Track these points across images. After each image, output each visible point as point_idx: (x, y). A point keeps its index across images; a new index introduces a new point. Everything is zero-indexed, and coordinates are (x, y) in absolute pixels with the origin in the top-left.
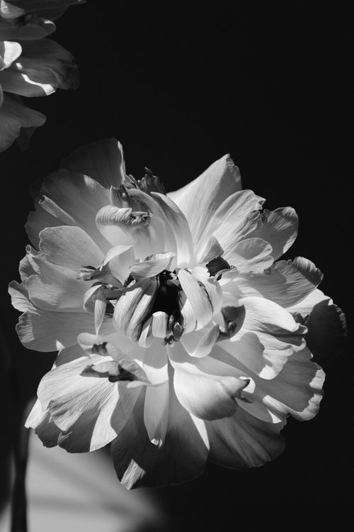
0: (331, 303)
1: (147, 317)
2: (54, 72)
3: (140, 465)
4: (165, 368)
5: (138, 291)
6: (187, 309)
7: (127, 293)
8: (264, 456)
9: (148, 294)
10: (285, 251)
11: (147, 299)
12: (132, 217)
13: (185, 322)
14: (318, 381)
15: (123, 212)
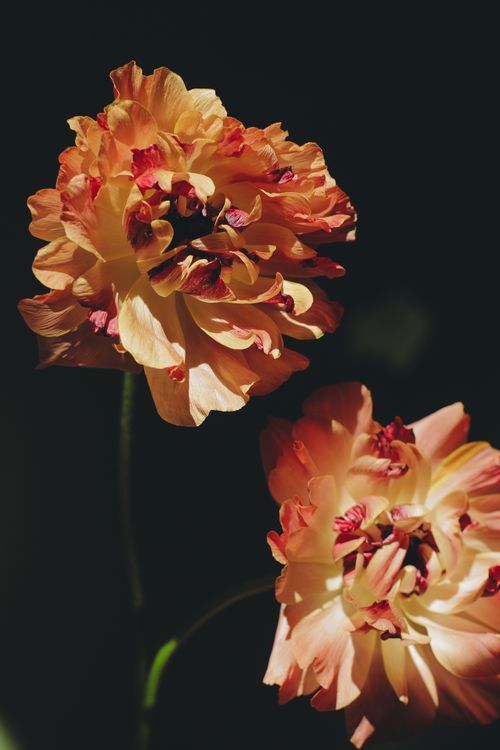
1: (399, 574)
2: (325, 316)
3: (372, 722)
5: (395, 545)
6: (434, 563)
7: (384, 547)
9: (404, 548)
11: (402, 553)
12: (390, 468)
13: (429, 576)
15: (381, 463)
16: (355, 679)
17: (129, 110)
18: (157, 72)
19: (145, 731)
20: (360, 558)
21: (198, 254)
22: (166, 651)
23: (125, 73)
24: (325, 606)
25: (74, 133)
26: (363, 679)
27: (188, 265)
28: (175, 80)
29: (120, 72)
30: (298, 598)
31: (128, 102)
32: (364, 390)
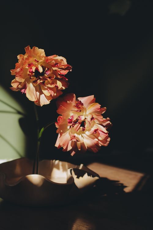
0: (111, 123)
1: (79, 128)
2: (65, 85)
3: (75, 152)
4: (81, 135)
5: (78, 124)
6: (86, 126)
7: (76, 124)
8: (97, 151)
10: (103, 113)
11: (80, 125)
12: (78, 110)
13: (85, 128)
14: (109, 139)
15: (76, 109)
16: (71, 146)
17: (28, 56)
18: (33, 48)
19: (39, 143)
20: (72, 127)
21: (41, 79)
22: (42, 130)
23: (28, 48)
24: (67, 132)
25: (18, 60)
26: (73, 145)
27: (39, 81)
28: (37, 48)
29: (27, 47)
30: (62, 131)
31: (27, 55)
32: (74, 95)
